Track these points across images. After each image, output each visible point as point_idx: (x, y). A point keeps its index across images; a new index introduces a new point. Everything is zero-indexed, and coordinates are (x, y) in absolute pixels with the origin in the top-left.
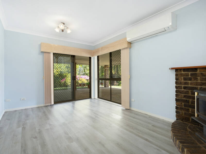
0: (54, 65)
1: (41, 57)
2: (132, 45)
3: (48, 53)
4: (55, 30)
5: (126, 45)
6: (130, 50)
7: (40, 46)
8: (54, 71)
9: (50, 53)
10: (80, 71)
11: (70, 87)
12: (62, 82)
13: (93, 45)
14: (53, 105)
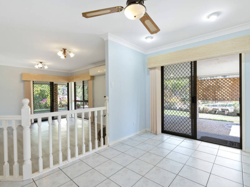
0: (33, 86)
1: (22, 84)
2: (94, 78)
3: (29, 81)
4: (35, 66)
5: (89, 78)
6: (93, 81)
7: (22, 75)
8: (33, 90)
9: (30, 81)
10: (64, 90)
11: (49, 109)
12: (42, 103)
13: (70, 72)
14: (33, 123)
